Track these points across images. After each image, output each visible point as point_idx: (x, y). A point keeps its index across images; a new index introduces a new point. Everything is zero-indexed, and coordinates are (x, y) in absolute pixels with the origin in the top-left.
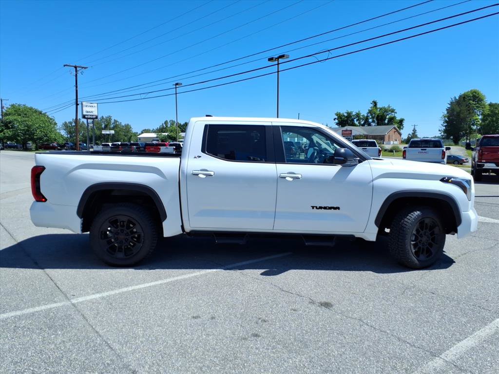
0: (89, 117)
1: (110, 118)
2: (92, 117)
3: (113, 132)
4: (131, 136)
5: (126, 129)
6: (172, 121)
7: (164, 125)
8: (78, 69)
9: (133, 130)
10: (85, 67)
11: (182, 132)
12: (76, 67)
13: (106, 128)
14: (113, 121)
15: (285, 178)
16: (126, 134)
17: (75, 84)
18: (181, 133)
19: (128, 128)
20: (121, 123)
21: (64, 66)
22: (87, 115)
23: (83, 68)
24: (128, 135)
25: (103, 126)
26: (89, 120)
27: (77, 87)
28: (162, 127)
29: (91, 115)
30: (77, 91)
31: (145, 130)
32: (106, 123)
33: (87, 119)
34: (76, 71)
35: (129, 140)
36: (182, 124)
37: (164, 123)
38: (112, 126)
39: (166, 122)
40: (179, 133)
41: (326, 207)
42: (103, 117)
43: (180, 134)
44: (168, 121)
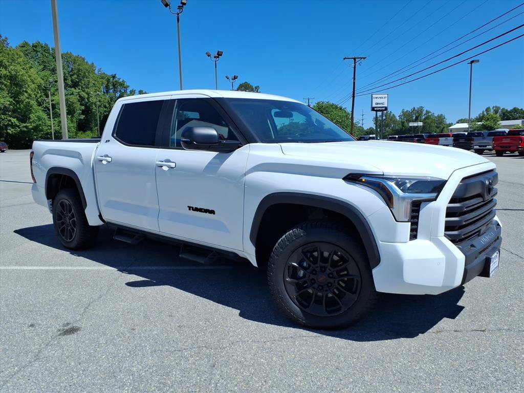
0: (378, 109)
1: (421, 109)
2: (381, 109)
3: (421, 124)
4: (444, 128)
5: (439, 120)
6: (496, 107)
7: (485, 113)
8: (357, 60)
9: (447, 121)
10: (364, 57)
11: (501, 120)
12: (355, 59)
13: (416, 120)
14: (424, 112)
15: (162, 166)
16: (439, 125)
17: (353, 77)
18: (501, 122)
19: (441, 118)
20: (433, 113)
21: (344, 59)
22: (376, 107)
23: (361, 58)
24: (440, 127)
25: (414, 118)
26: (378, 113)
27: (354, 80)
28: (482, 115)
29: (380, 107)
30: (354, 83)
31: (462, 120)
32: (417, 115)
33: (377, 111)
34: (355, 63)
35: (442, 131)
36: (509, 110)
37: (485, 110)
38: (424, 117)
39: (488, 110)
40: (498, 121)
41: (202, 209)
42: (414, 108)
43: (499, 123)
44: (491, 108)
